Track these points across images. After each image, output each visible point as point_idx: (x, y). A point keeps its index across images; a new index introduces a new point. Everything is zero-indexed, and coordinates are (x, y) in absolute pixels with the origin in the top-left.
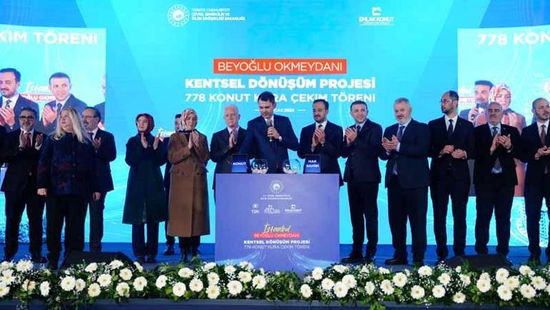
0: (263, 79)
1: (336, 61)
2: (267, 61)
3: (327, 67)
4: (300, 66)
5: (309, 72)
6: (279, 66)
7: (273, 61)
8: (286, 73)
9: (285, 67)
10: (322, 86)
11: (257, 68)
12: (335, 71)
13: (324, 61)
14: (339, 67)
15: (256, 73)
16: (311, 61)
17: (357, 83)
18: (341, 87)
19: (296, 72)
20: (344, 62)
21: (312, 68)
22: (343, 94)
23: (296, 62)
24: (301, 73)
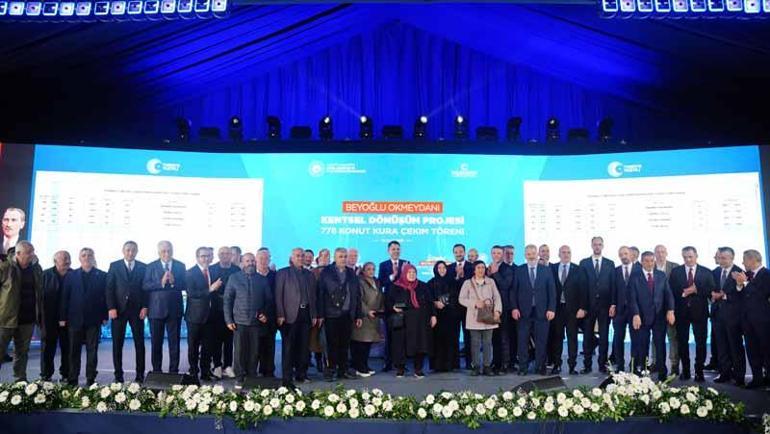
0: (380, 216)
1: (435, 204)
2: (383, 204)
3: (427, 208)
4: (408, 207)
5: (415, 212)
6: (392, 207)
7: (388, 204)
8: (397, 212)
9: (396, 208)
10: (424, 222)
11: (375, 209)
12: (434, 211)
13: (426, 204)
14: (437, 208)
15: (375, 212)
16: (416, 204)
17: (450, 220)
18: (439, 223)
19: (405, 212)
20: (441, 205)
21: (417, 209)
22: (440, 228)
23: (404, 204)
24: (408, 213)
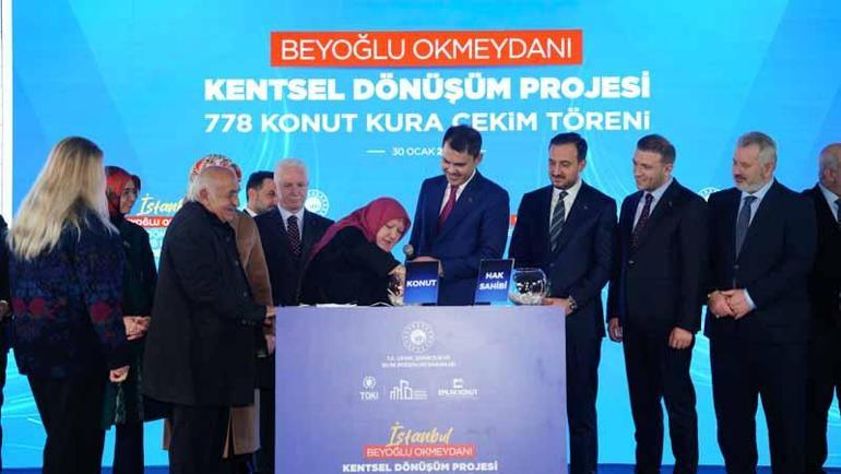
0: (387, 78)
1: (557, 36)
2: (396, 37)
3: (536, 48)
4: (474, 48)
5: (494, 63)
6: (423, 49)
7: (411, 37)
9: (437, 50)
10: (524, 93)
11: (373, 53)
12: (555, 59)
13: (528, 36)
14: (566, 49)
15: (371, 64)
16: (499, 36)
17: (606, 87)
18: (569, 95)
19: (463, 63)
20: (576, 36)
21: (501, 52)
22: (573, 112)
23: (463, 37)
24: (476, 65)
